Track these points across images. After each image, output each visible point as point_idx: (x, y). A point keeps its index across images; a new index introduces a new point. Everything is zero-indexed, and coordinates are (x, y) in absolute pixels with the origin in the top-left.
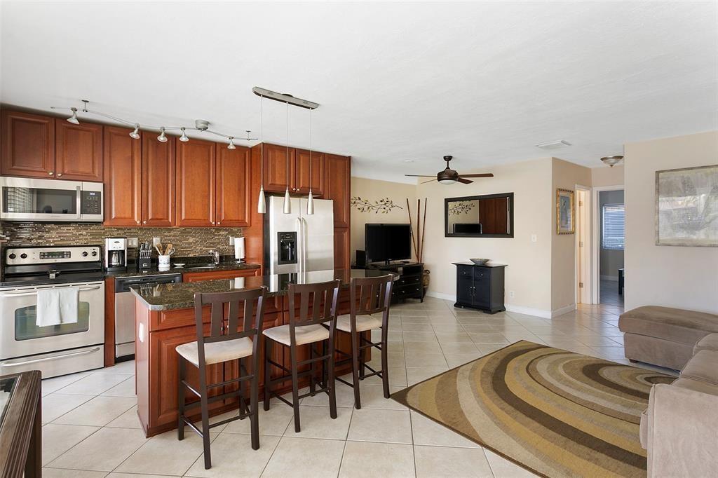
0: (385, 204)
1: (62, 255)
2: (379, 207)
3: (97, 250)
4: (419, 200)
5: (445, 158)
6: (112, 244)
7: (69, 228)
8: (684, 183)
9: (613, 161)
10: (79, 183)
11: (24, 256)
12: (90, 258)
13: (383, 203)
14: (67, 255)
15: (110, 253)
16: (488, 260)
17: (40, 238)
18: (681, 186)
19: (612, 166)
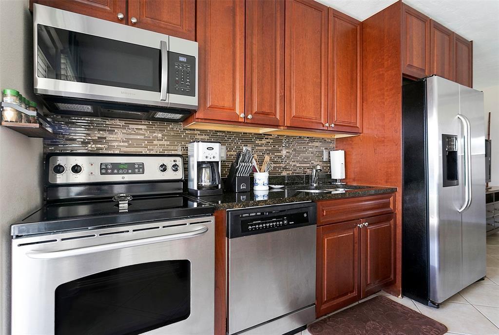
1: (132, 168)
3: (179, 161)
6: (201, 152)
7: (140, 127)
10: (164, 37)
11: (76, 169)
12: (170, 175)
14: (139, 168)
15: (200, 165)
17: (101, 140)
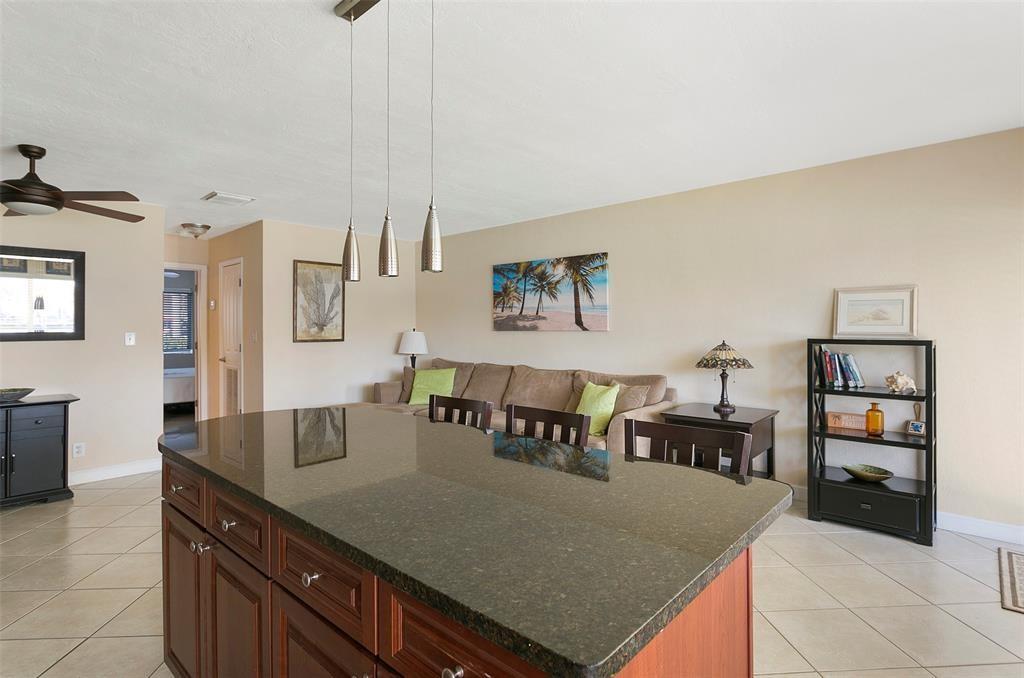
8: (316, 277)
9: (200, 231)
18: (314, 279)
19: (196, 237)
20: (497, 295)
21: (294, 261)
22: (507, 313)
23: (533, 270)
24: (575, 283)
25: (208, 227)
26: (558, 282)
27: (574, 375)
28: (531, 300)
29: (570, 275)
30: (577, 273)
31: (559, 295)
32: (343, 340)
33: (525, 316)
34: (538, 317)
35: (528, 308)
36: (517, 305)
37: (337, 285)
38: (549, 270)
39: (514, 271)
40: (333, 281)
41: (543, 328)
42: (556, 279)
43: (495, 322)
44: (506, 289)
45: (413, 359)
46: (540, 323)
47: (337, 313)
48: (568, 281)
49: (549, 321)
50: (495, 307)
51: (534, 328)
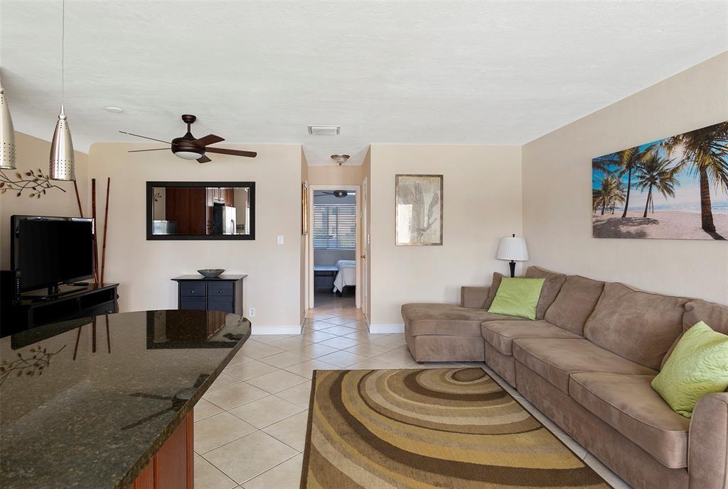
0: (36, 180)
2: (22, 184)
4: (94, 181)
5: (185, 118)
8: (416, 188)
9: (342, 159)
13: (31, 178)
16: (223, 271)
18: (413, 190)
19: (340, 164)
20: (596, 194)
21: (396, 175)
22: (607, 216)
23: (640, 157)
24: (702, 169)
25: (348, 157)
26: (675, 170)
27: (683, 306)
28: (638, 198)
29: (693, 157)
30: (705, 153)
31: (676, 189)
32: (441, 244)
33: (630, 220)
34: (646, 220)
35: (633, 209)
36: (620, 205)
37: (436, 194)
38: (663, 154)
39: (615, 163)
40: (432, 190)
41: (654, 236)
42: (672, 166)
43: (595, 228)
44: (606, 186)
45: (512, 265)
46: (649, 229)
47: (436, 219)
48: (692, 166)
49: (661, 224)
50: (595, 209)
51: (641, 235)
